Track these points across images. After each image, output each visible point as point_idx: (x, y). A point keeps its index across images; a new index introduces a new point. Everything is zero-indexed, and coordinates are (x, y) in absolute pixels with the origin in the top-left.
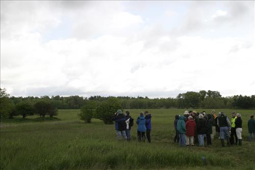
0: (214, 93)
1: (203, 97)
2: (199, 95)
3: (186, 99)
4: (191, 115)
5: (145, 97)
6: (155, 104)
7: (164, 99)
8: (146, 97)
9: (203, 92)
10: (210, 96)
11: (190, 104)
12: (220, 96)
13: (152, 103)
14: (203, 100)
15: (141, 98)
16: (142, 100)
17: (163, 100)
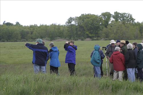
0: (123, 15)
1: (107, 22)
2: (101, 19)
3: (80, 26)
4: (119, 46)
5: (15, 24)
6: (32, 33)
7: (46, 26)
8: (18, 23)
9: (107, 15)
10: (117, 20)
11: (88, 33)
12: (133, 20)
13: (28, 33)
14: (106, 27)
15: (8, 24)
16: (10, 28)
17: (44, 28)
